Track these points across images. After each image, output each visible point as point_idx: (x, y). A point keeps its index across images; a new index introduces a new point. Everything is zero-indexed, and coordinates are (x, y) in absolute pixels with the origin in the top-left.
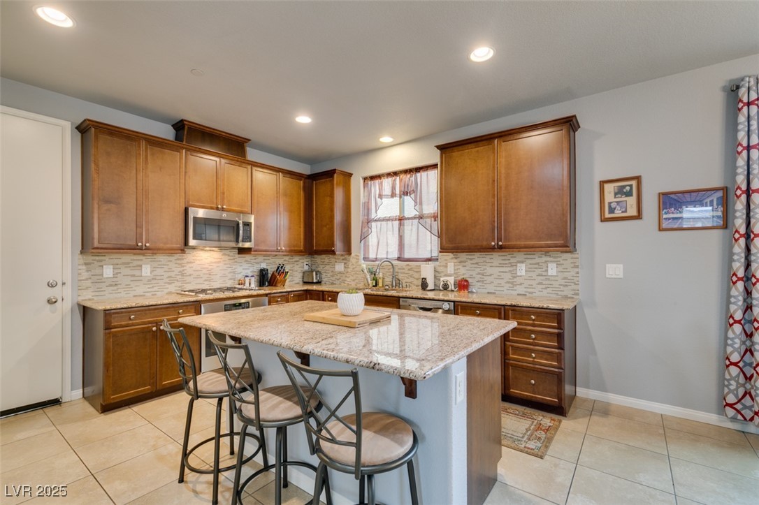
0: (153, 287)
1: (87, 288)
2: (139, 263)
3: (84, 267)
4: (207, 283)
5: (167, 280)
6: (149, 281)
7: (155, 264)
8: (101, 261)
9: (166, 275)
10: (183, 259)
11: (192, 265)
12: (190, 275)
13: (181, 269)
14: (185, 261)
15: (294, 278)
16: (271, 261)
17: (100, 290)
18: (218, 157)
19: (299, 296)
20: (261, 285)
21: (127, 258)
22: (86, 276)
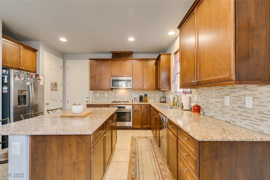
0: (108, 100)
1: (94, 99)
2: (104, 93)
3: (93, 94)
4: (122, 99)
5: (111, 98)
6: (107, 98)
7: (108, 93)
8: (96, 92)
9: (111, 96)
10: (115, 92)
11: (118, 94)
12: (117, 97)
13: (115, 95)
14: (116, 93)
15: (156, 100)
16: (146, 93)
17: (96, 100)
18: (121, 60)
19: (146, 106)
20: (140, 101)
21: (102, 92)
22: (94, 96)
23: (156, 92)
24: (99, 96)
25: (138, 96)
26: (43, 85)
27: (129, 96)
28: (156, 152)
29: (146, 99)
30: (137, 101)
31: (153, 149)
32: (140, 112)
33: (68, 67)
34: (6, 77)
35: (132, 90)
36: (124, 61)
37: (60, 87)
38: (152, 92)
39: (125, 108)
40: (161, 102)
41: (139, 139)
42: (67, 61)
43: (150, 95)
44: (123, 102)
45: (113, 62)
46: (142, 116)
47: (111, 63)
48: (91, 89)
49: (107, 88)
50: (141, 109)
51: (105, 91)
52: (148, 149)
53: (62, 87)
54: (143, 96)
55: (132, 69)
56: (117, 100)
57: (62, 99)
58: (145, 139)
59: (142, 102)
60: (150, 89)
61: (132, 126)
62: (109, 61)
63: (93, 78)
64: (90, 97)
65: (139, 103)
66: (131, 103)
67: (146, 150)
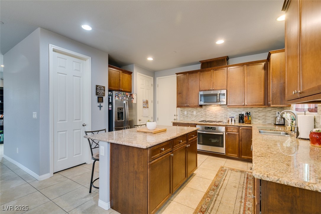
0: (197, 118)
1: (182, 117)
2: (193, 111)
3: (181, 111)
4: (215, 118)
5: (201, 116)
6: (195, 116)
7: (197, 111)
8: (184, 110)
9: (201, 115)
10: (205, 109)
11: (209, 112)
12: (208, 115)
13: (205, 113)
14: (206, 110)
15: (267, 121)
16: (248, 110)
17: (184, 118)
18: (211, 70)
19: (247, 129)
20: (239, 122)
21: (190, 109)
22: (181, 114)
23: (267, 110)
24: (187, 114)
25: (236, 114)
26: (136, 103)
27: (223, 115)
28: (248, 193)
29: (248, 119)
30: (235, 121)
31: (246, 188)
32: (237, 137)
33: (158, 85)
34: (110, 97)
35: (226, 106)
36: (216, 70)
37: (151, 105)
38: (261, 109)
39: (215, 130)
40: (276, 125)
41: (230, 171)
42: (157, 78)
43: (257, 113)
44: (214, 122)
45: (202, 73)
46: (240, 142)
47: (200, 75)
48: (178, 106)
49: (194, 105)
50: (239, 132)
51: (194, 108)
52: (237, 186)
53: (152, 104)
54: (244, 115)
55: (226, 79)
56: (207, 120)
57: (152, 116)
58: (239, 174)
59: (243, 122)
60: (256, 105)
61: (225, 153)
62: (197, 73)
63: (180, 94)
64: (178, 115)
65: (237, 124)
66: (224, 124)
67: (235, 187)
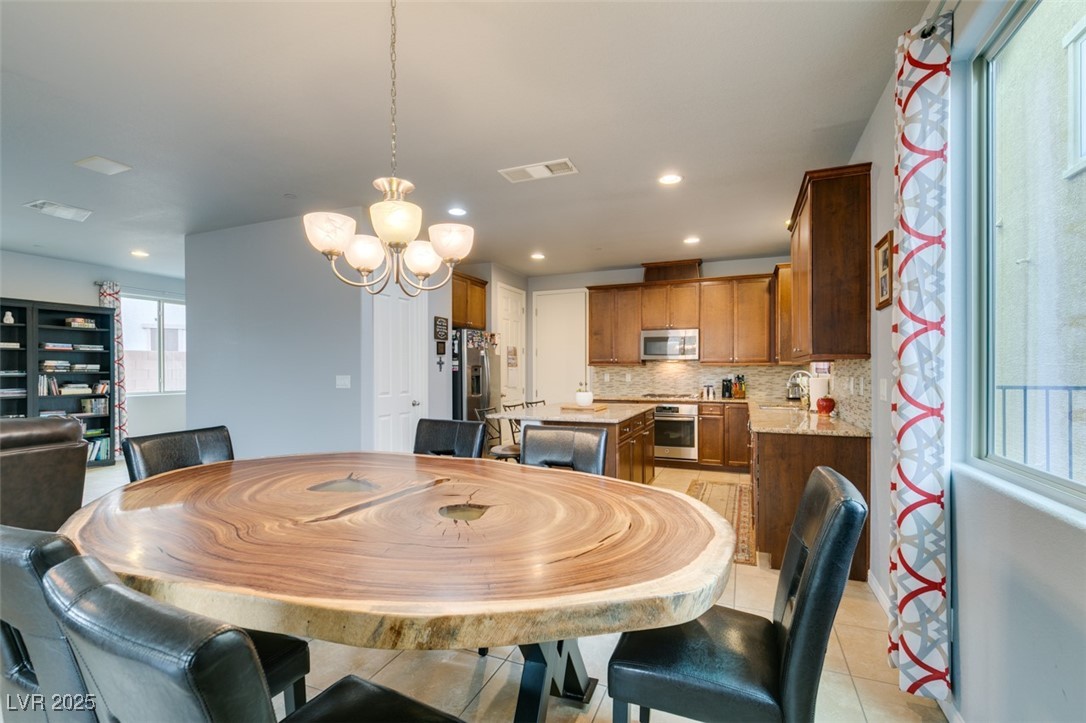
0: (633, 390)
1: (597, 387)
2: (625, 372)
3: (596, 374)
4: (672, 389)
5: (642, 386)
6: (630, 385)
7: (634, 374)
8: (604, 371)
9: (642, 381)
11: (661, 374)
12: (659, 383)
14: (655, 371)
15: (774, 392)
16: (741, 372)
17: (603, 389)
18: (667, 285)
19: (739, 408)
20: (724, 396)
21: (617, 369)
22: (596, 380)
23: (773, 371)
24: (611, 380)
25: (717, 380)
27: (690, 382)
29: (741, 389)
30: (714, 393)
32: (721, 425)
33: (537, 310)
34: (456, 342)
35: (697, 363)
36: (678, 285)
37: (521, 358)
38: (763, 369)
39: (677, 412)
40: (789, 398)
41: (710, 485)
42: (535, 294)
43: (757, 378)
44: (674, 396)
45: (648, 290)
46: (726, 435)
47: (642, 292)
48: (591, 363)
49: (630, 360)
50: (723, 415)
51: (628, 366)
53: (524, 356)
54: (733, 381)
55: (697, 306)
56: (657, 392)
57: (524, 386)
58: (727, 487)
59: (730, 397)
60: (754, 361)
61: (696, 458)
62: (636, 289)
63: (596, 334)
64: (588, 382)
65: (719, 399)
66: (696, 400)
